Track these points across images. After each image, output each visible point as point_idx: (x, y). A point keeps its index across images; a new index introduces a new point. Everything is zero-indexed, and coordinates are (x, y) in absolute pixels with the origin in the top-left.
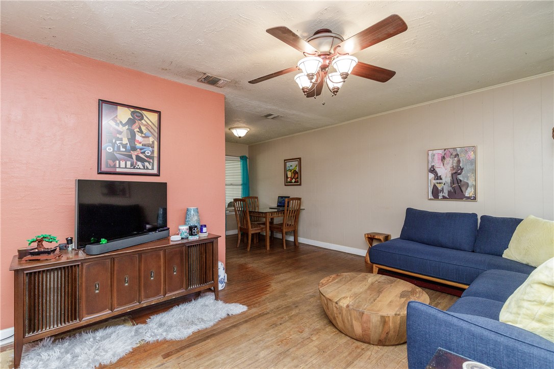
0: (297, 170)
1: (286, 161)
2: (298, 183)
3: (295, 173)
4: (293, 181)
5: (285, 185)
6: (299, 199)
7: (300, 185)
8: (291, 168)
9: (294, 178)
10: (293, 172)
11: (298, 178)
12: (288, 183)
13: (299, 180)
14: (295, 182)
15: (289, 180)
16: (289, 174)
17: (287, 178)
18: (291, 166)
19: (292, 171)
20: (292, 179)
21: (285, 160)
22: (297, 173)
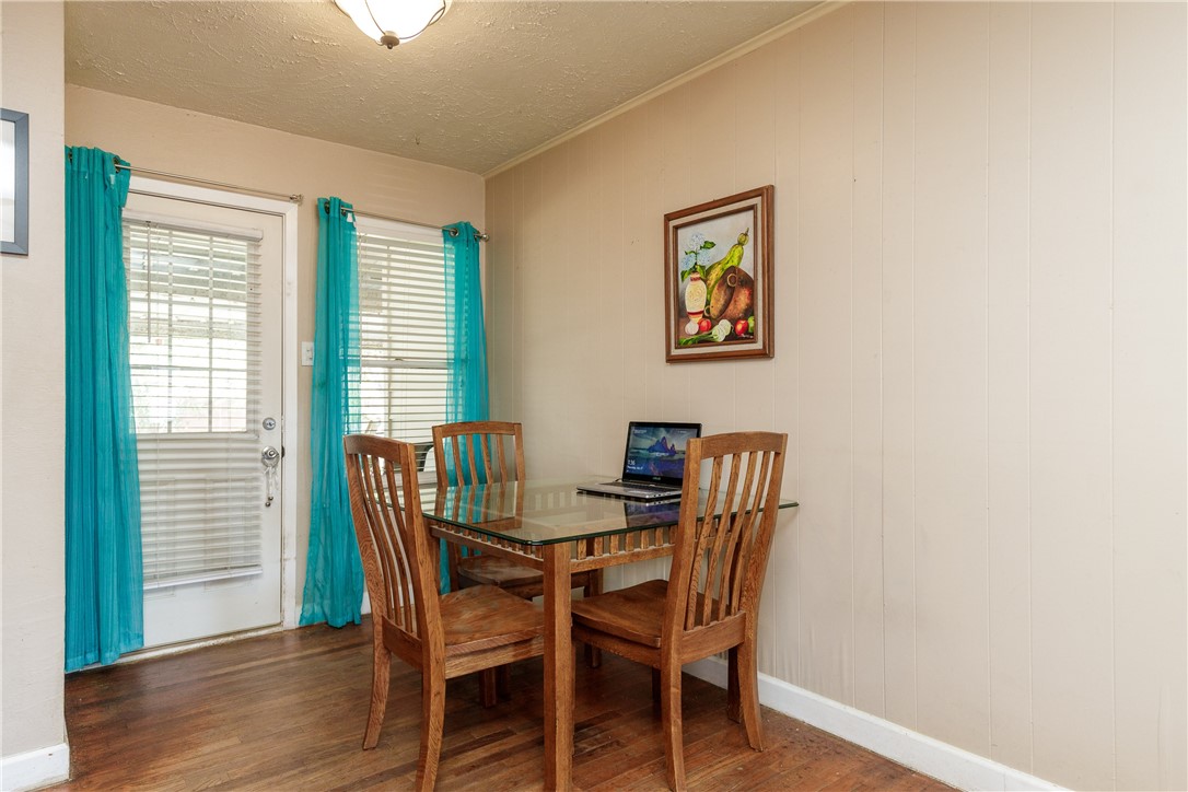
0: (746, 266)
1: (676, 221)
2: (754, 341)
3: (734, 281)
4: (722, 329)
5: (671, 360)
6: (773, 444)
7: (766, 354)
8: (705, 259)
9: (722, 314)
10: (722, 280)
11: (750, 311)
12: (685, 349)
13: (757, 323)
14: (732, 338)
15: (692, 328)
16: (695, 296)
17: (682, 315)
18: (708, 245)
19: (715, 275)
20: (713, 322)
21: (668, 218)
22: (748, 283)
